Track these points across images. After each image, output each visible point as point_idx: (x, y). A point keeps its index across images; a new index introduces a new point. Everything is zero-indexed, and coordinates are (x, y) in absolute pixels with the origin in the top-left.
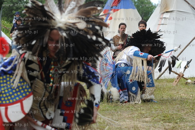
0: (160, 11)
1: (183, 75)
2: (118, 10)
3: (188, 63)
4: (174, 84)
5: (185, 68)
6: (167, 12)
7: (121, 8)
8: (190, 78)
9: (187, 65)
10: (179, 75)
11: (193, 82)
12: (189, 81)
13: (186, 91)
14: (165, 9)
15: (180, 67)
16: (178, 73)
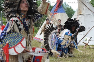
0: (77, 14)
1: (88, 44)
2: (57, 13)
3: (91, 38)
4: (84, 48)
5: (89, 41)
6: (80, 14)
7: (58, 12)
8: (91, 46)
9: (90, 39)
10: (86, 44)
11: (93, 48)
12: (91, 47)
13: (90, 52)
14: (80, 13)
15: (87, 41)
16: (86, 43)
